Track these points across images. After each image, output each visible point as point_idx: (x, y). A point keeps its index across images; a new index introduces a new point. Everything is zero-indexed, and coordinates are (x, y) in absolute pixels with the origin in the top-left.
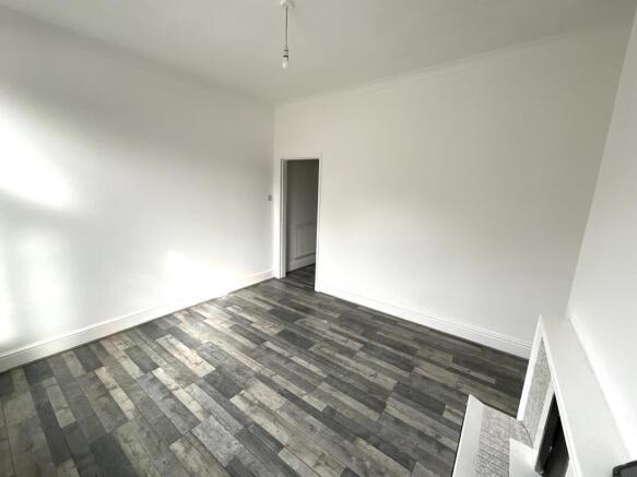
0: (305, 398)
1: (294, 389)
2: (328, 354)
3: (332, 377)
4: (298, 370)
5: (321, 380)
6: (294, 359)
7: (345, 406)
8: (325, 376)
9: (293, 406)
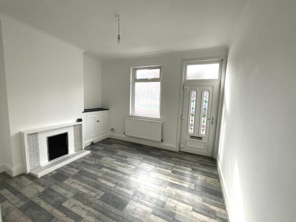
0: (109, 170)
1: (113, 173)
2: (93, 191)
3: (95, 179)
4: (111, 180)
5: (101, 177)
6: (114, 185)
7: (94, 170)
8: (99, 179)
9: (113, 168)
